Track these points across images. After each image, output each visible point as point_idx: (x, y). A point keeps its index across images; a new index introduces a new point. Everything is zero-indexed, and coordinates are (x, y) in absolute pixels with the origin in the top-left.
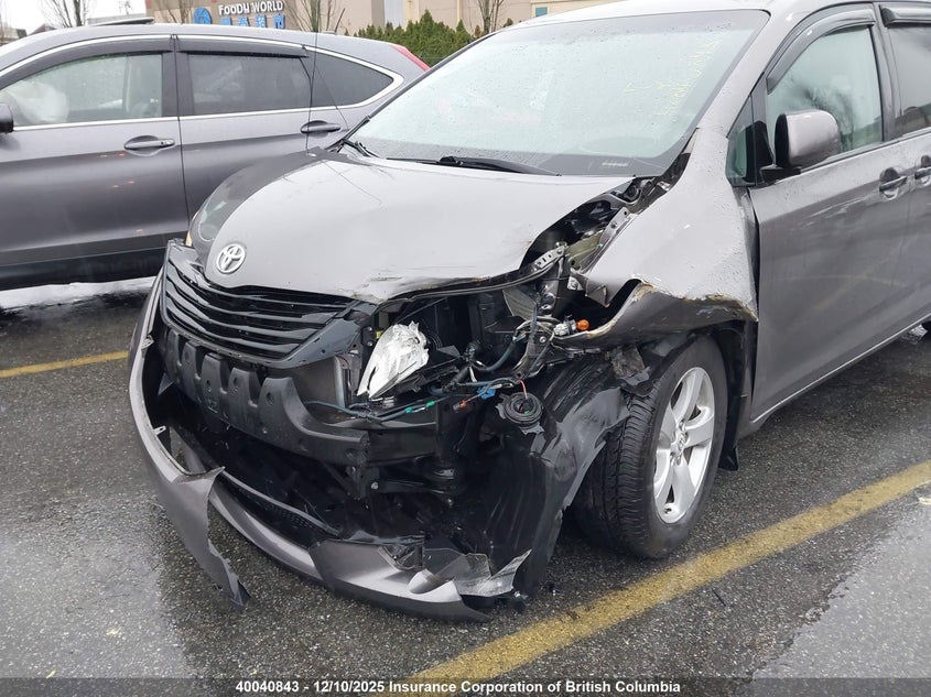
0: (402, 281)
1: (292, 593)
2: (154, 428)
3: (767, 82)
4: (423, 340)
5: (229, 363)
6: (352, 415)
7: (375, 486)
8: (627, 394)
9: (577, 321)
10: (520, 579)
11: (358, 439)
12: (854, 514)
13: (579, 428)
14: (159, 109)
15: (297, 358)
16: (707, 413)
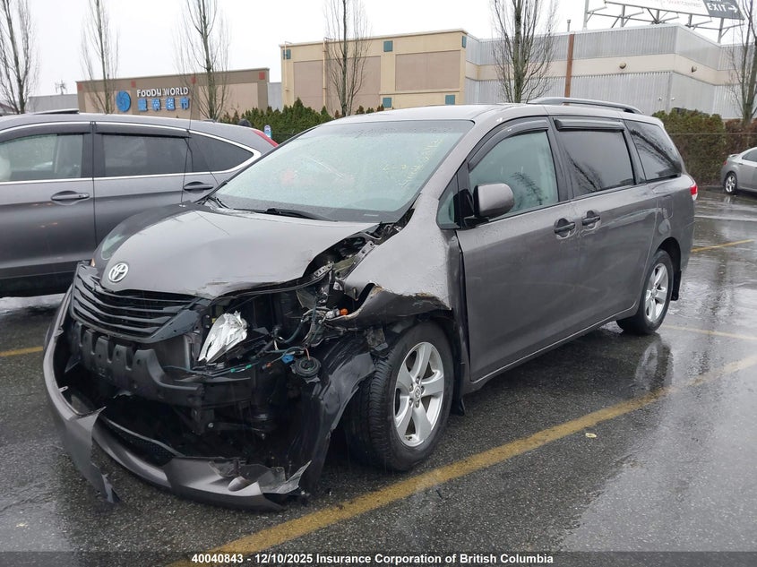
0: (227, 285)
1: (151, 498)
2: (60, 387)
3: (468, 165)
4: (243, 323)
5: (114, 341)
6: (193, 374)
7: (211, 425)
8: (375, 357)
9: (340, 309)
10: (304, 482)
11: (195, 389)
12: (540, 444)
13: (342, 379)
14: (79, 172)
15: (159, 335)
16: (438, 375)
